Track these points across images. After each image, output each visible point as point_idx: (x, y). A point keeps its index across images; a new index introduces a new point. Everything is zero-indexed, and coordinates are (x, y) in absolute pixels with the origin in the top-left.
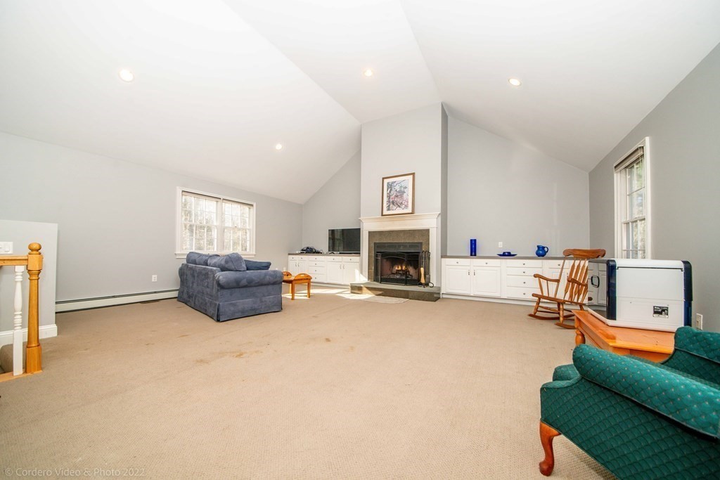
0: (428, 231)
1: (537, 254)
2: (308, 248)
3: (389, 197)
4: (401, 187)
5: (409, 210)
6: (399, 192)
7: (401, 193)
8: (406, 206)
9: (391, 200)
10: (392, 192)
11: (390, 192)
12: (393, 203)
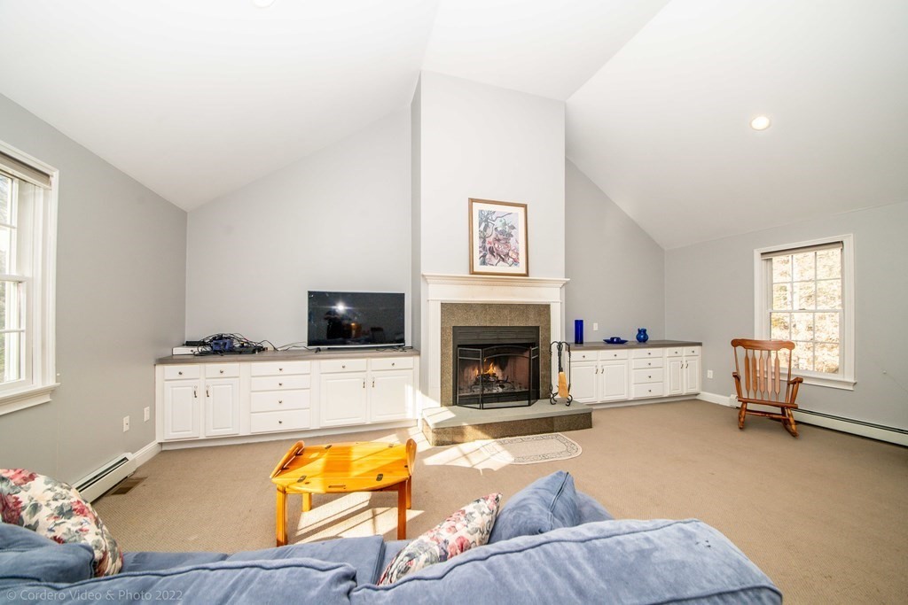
0: (547, 307)
1: (638, 339)
2: (221, 338)
3: (484, 239)
4: (505, 224)
5: (521, 269)
6: (502, 233)
7: (505, 236)
8: (516, 262)
9: (488, 246)
10: (489, 231)
11: (485, 229)
12: (492, 251)
